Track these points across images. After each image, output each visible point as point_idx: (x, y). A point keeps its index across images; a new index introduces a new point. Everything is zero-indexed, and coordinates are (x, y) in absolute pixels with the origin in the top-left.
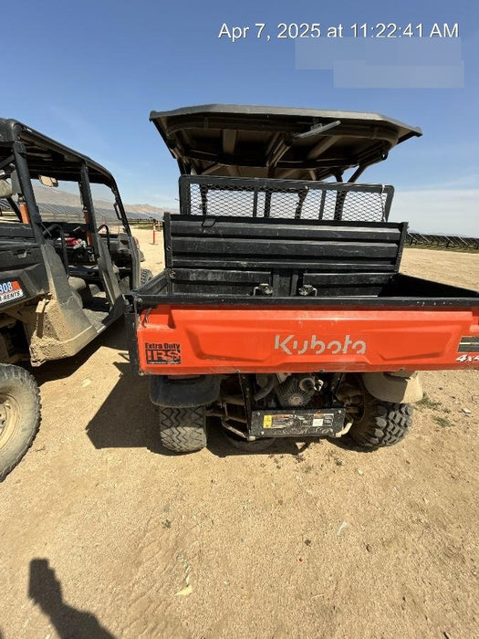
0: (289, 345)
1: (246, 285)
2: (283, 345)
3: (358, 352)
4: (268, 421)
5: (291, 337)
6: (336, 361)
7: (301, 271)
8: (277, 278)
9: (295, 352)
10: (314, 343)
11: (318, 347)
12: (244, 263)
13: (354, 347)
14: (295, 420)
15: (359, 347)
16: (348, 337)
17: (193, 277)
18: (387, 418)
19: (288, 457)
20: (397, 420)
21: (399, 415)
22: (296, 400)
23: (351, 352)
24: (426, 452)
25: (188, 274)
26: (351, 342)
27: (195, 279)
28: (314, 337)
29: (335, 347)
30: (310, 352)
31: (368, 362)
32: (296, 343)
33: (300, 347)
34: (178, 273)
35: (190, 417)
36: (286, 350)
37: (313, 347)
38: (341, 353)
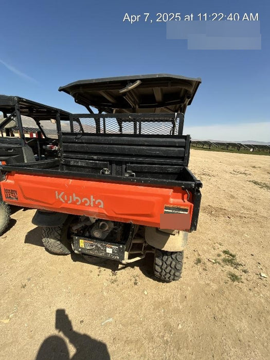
0: (63, 197)
1: (96, 169)
2: (60, 196)
3: (100, 206)
4: (82, 243)
5: (62, 193)
6: (87, 210)
7: (126, 163)
8: (114, 166)
9: (66, 202)
10: (75, 198)
11: (77, 201)
12: (95, 157)
13: (97, 203)
14: (97, 246)
15: (99, 204)
16: (92, 197)
17: (72, 163)
18: (162, 260)
19: (109, 271)
20: (168, 263)
21: (170, 259)
22: (97, 234)
23: (96, 206)
24: (206, 294)
25: (70, 162)
26: (94, 200)
27: (73, 164)
28: (74, 195)
29: (86, 202)
30: (74, 203)
31: (106, 213)
32: (66, 196)
33: (68, 199)
34: (65, 161)
35: (54, 234)
36: (62, 200)
37: (74, 200)
38: (90, 206)
